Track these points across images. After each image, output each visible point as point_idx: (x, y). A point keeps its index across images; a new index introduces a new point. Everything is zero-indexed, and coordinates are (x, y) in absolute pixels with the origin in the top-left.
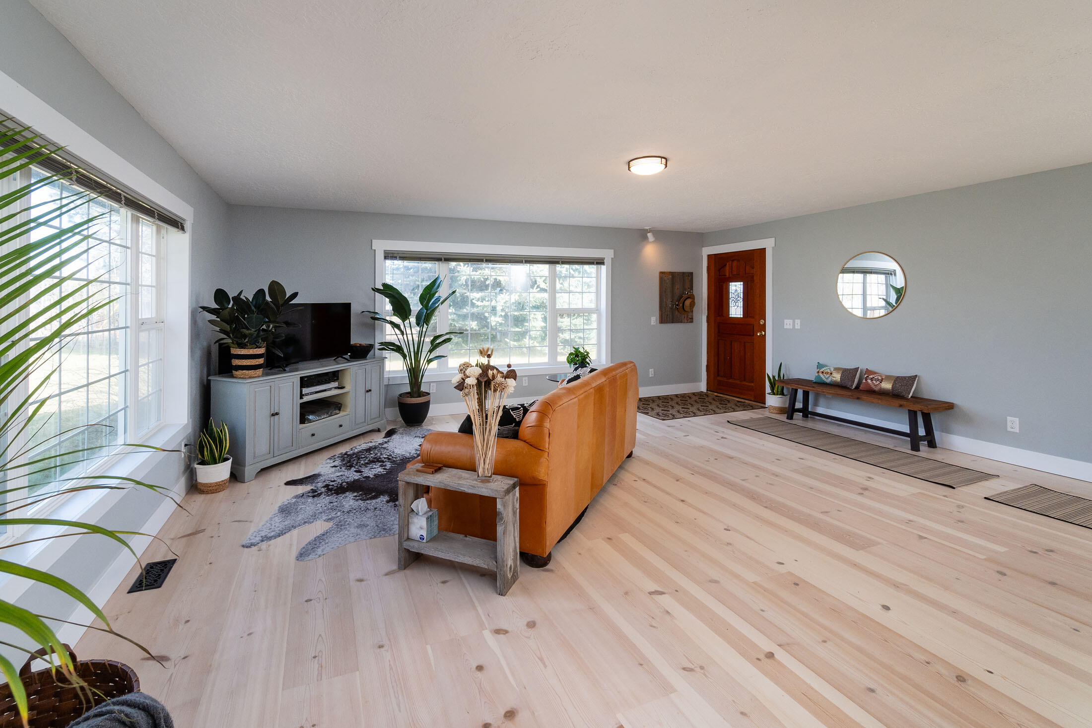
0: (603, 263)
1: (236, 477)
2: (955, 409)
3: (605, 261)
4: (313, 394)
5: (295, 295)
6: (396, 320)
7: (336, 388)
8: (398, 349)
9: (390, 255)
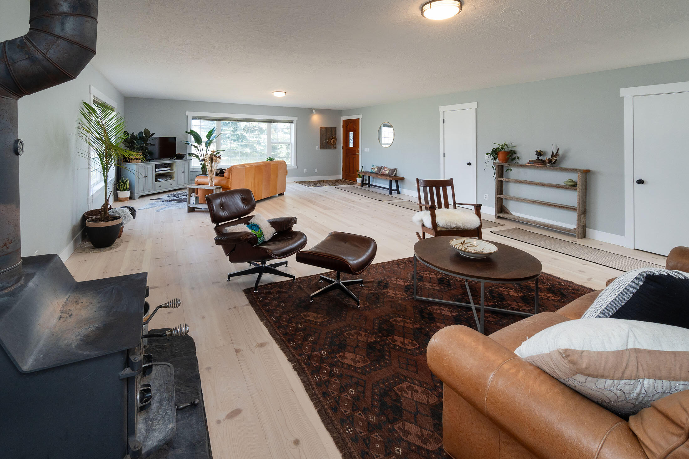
0: (293, 123)
1: (131, 198)
2: (405, 179)
3: (294, 122)
4: (160, 171)
5: (154, 134)
6: (196, 144)
7: (170, 170)
8: (197, 156)
9: (194, 118)
